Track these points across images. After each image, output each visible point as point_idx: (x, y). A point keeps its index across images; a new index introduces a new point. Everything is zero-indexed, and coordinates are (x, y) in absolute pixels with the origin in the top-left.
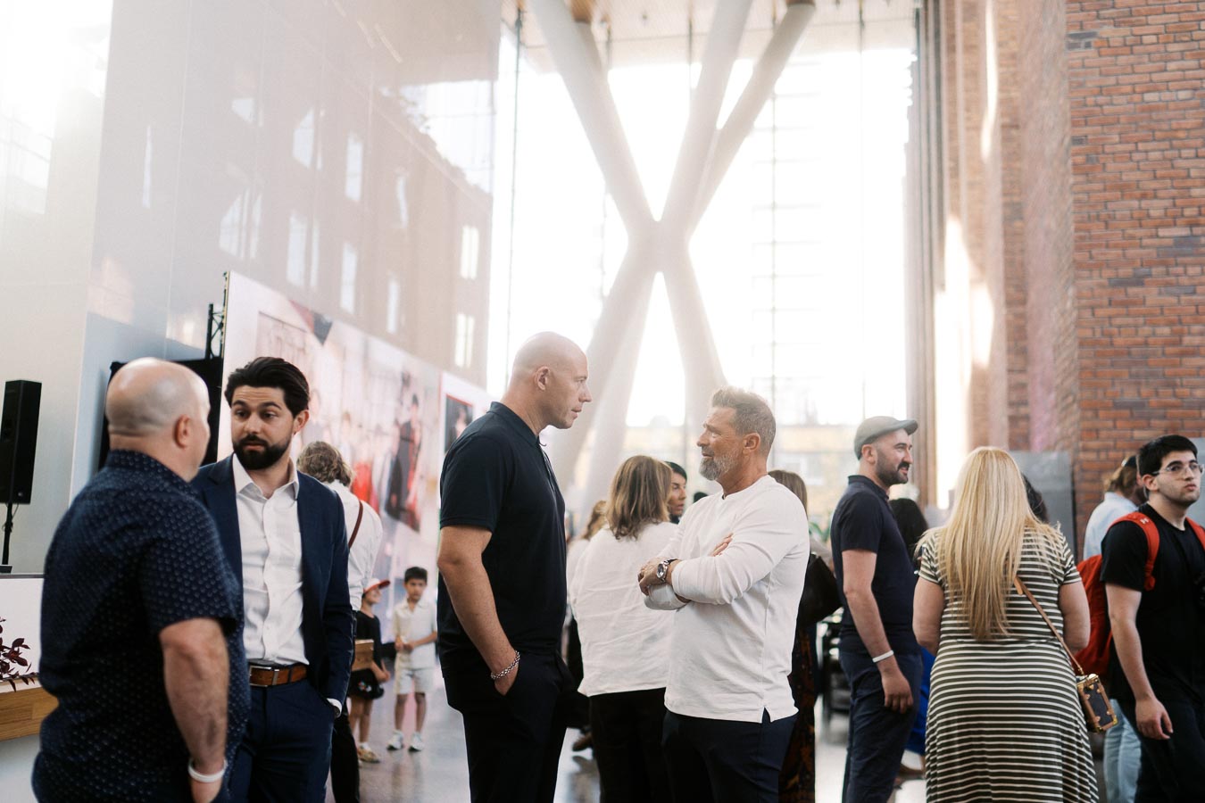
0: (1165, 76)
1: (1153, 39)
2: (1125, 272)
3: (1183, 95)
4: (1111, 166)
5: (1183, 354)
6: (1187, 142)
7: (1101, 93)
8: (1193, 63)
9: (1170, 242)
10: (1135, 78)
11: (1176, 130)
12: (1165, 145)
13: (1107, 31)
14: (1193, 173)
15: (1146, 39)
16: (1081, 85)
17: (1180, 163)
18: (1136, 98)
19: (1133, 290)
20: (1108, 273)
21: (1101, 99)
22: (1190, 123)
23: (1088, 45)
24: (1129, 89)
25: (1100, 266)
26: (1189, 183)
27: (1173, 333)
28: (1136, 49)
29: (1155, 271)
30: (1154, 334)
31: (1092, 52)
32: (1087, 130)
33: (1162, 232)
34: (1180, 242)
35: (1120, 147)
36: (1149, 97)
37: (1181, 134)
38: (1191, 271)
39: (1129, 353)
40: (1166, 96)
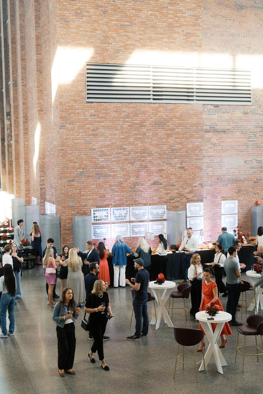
0: (79, 136)
1: (77, 128)
2: (71, 179)
3: (82, 141)
4: (68, 156)
5: (81, 196)
6: (83, 151)
7: (66, 140)
8: (84, 134)
9: (79, 172)
10: (73, 137)
11: (81, 149)
12: (79, 152)
13: (68, 126)
14: (84, 158)
15: (76, 128)
16: (62, 137)
17: (81, 156)
18: (73, 141)
19: (72, 183)
20: (67, 179)
21: (66, 141)
22: (84, 147)
23: (64, 129)
24: (72, 139)
25: (66, 177)
26: (83, 160)
27: (80, 191)
28: (73, 130)
29: (76, 178)
30: (76, 192)
31: (65, 130)
32: (64, 148)
33: (78, 170)
34: (81, 172)
35: (70, 152)
36: (76, 141)
37: (82, 150)
38: (83, 178)
39: (71, 196)
40: (79, 141)
